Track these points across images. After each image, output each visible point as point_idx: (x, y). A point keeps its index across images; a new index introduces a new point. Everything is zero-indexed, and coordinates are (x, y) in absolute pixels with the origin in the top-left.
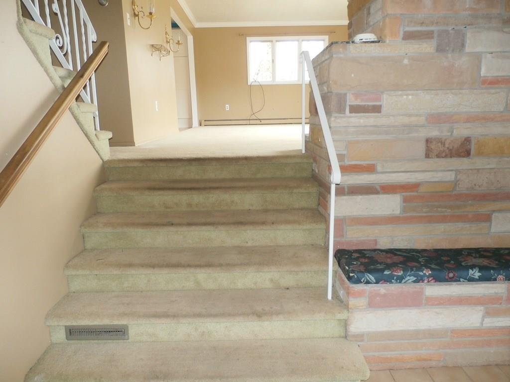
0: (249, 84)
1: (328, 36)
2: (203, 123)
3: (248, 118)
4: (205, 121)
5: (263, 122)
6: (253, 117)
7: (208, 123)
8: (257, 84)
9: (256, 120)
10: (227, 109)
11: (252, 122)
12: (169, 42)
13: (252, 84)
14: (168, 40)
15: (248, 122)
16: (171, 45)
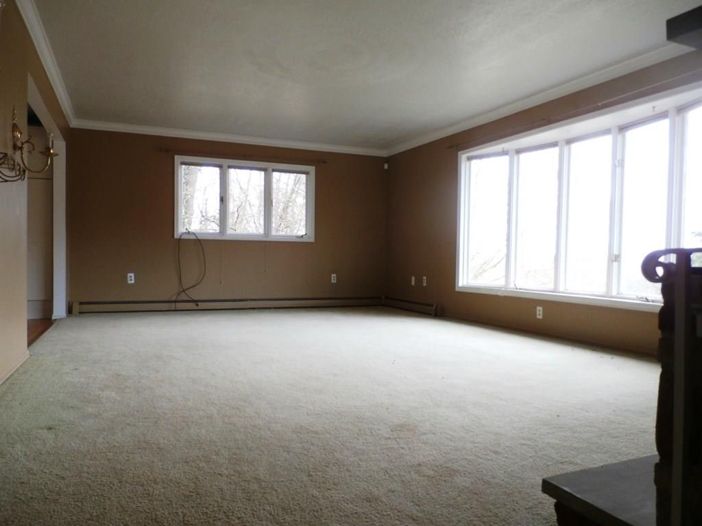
0: (176, 237)
1: (314, 167)
2: (76, 308)
3: (174, 299)
4: (81, 303)
5: (202, 305)
6: (183, 297)
7: (86, 308)
8: (193, 237)
9: (188, 301)
10: (130, 282)
11: (179, 306)
12: (21, 149)
13: (182, 237)
14: (19, 144)
15: (173, 306)
16: (25, 155)
